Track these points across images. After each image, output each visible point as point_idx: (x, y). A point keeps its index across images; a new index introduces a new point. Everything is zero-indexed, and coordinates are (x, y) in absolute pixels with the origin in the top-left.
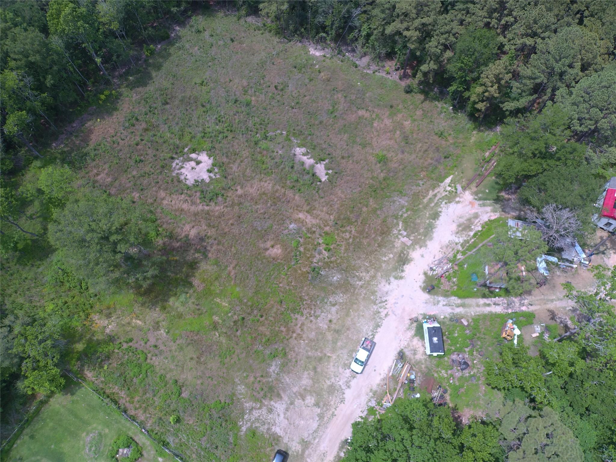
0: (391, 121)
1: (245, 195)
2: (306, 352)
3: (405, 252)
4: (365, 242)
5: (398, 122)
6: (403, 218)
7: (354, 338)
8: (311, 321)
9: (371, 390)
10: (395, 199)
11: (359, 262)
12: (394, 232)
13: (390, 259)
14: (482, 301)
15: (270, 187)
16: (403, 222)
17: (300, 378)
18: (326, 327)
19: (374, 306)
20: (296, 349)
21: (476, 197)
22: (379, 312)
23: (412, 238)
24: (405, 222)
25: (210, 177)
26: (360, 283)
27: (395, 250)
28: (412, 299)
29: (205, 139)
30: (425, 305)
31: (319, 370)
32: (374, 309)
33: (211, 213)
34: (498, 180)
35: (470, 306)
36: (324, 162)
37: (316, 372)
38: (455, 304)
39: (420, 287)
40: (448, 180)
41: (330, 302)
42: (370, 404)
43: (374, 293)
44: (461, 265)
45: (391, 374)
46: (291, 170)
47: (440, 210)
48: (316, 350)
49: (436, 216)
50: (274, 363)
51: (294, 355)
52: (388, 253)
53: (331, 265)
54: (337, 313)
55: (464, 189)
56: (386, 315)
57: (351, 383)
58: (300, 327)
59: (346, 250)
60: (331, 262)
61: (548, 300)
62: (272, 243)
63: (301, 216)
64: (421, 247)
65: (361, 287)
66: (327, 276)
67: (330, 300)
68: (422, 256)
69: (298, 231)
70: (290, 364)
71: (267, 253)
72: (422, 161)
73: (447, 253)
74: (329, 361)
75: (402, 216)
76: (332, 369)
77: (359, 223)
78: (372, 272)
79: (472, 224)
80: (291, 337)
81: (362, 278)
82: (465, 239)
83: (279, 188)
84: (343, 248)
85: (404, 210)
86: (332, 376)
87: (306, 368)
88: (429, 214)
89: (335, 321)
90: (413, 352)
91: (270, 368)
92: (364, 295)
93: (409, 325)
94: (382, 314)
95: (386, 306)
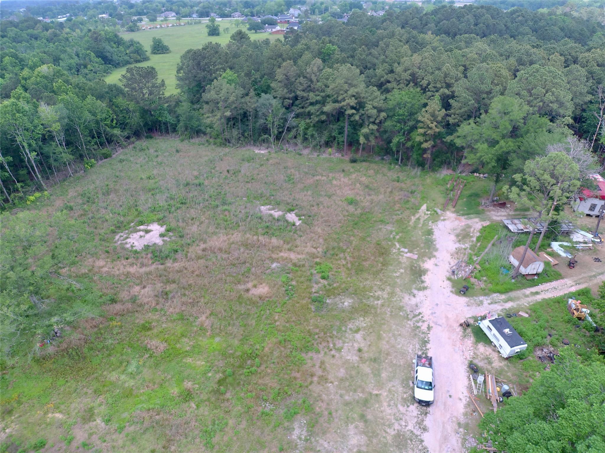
1: (210, 248)
2: (341, 396)
3: (416, 265)
4: (366, 264)
5: (355, 179)
6: (397, 239)
7: (402, 363)
8: (333, 356)
12: (394, 252)
13: (402, 273)
14: (528, 291)
15: (239, 237)
16: (398, 242)
17: (344, 437)
18: (357, 358)
19: (409, 322)
20: (324, 397)
21: (458, 214)
22: (418, 327)
23: (416, 253)
24: (401, 242)
25: (163, 241)
26: (379, 302)
27: (404, 265)
28: (449, 305)
30: (469, 308)
31: (369, 417)
32: (410, 324)
35: (518, 298)
36: (294, 212)
37: (366, 421)
38: (501, 300)
39: (451, 292)
40: (424, 207)
41: (351, 329)
43: (400, 309)
44: (482, 263)
48: (355, 391)
49: (429, 232)
50: (296, 425)
51: (324, 405)
52: (397, 269)
53: (336, 291)
54: (365, 339)
55: (443, 210)
56: (429, 328)
57: (425, 423)
58: (320, 367)
59: (348, 275)
60: (334, 289)
62: (254, 283)
63: (283, 254)
64: (430, 258)
65: (383, 306)
66: (335, 304)
67: (349, 327)
68: (436, 265)
69: (284, 270)
70: (322, 420)
71: (250, 294)
72: (391, 198)
74: (379, 402)
75: (394, 238)
76: (388, 411)
77: (352, 250)
78: (388, 289)
79: (469, 233)
80: (311, 383)
81: (378, 297)
82: (471, 244)
83: (250, 236)
84: (343, 274)
85: (394, 233)
86: (393, 421)
87: (348, 420)
88: (422, 232)
89: (366, 349)
90: (486, 361)
91: (291, 434)
92: (390, 314)
93: (464, 332)
94: (422, 328)
95: (424, 319)
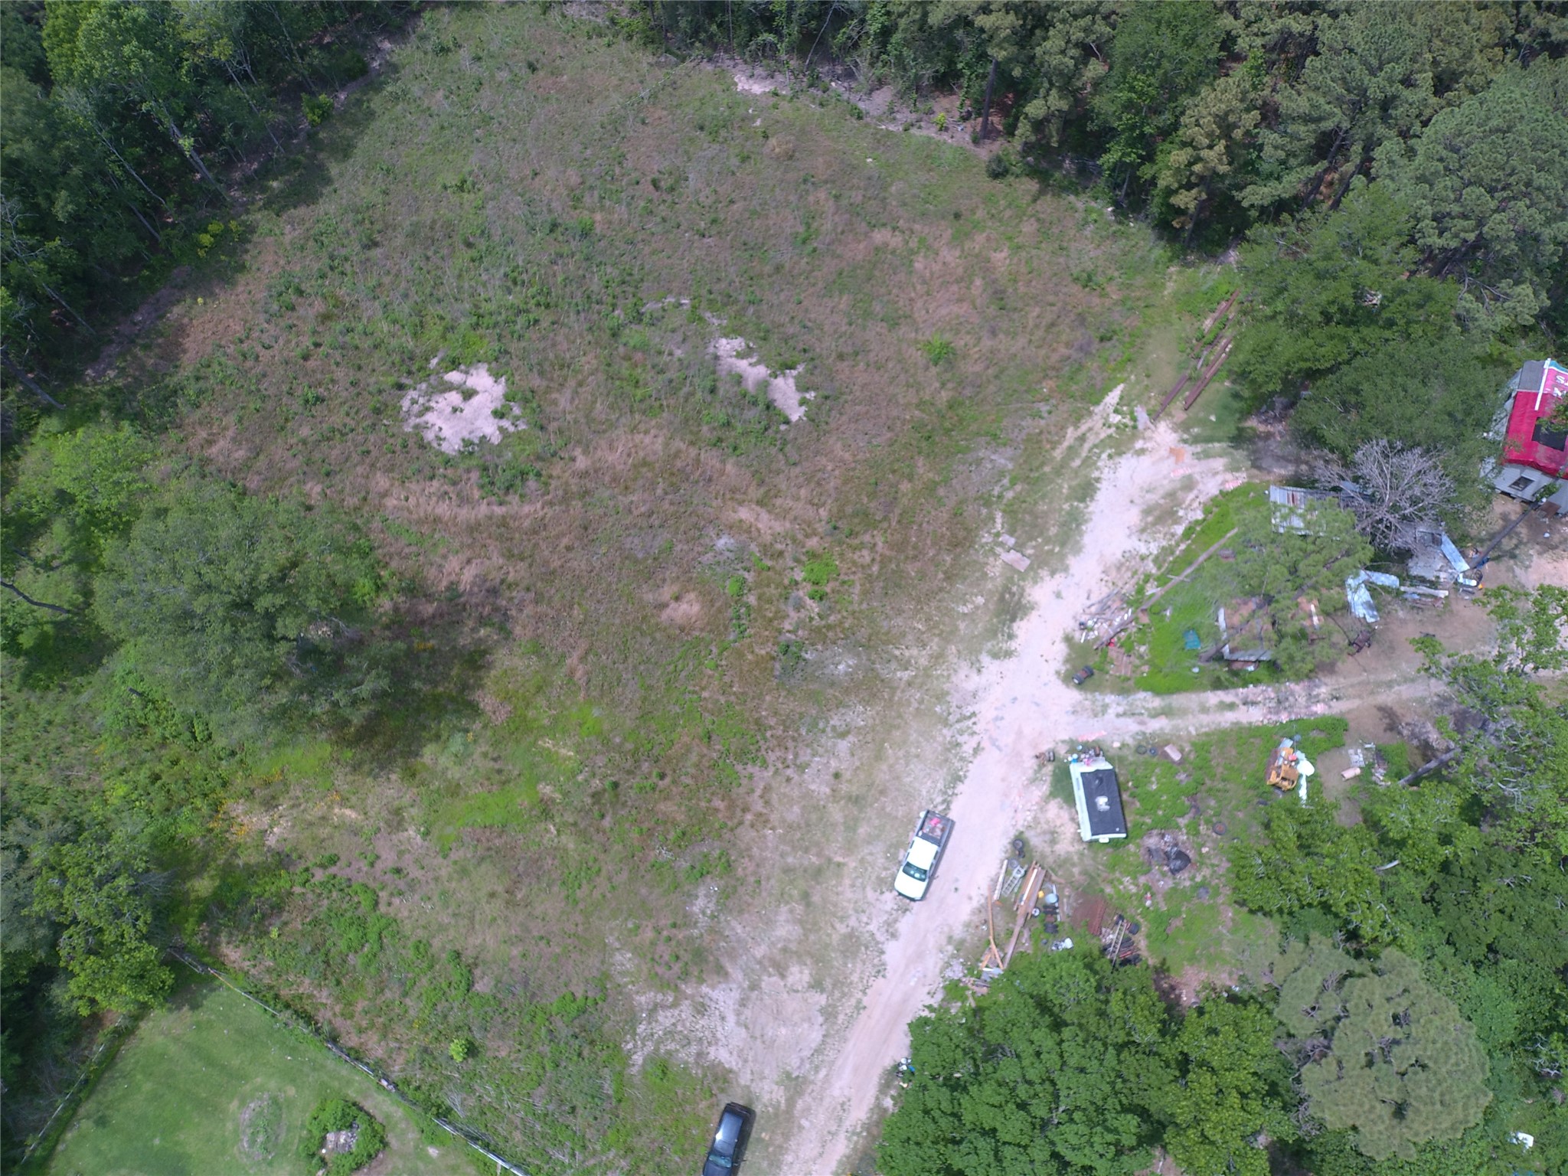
0: (958, 253)
1: (596, 471)
2: (782, 856)
3: (1014, 589)
4: (912, 569)
5: (977, 256)
6: (1005, 501)
7: (900, 814)
8: (788, 780)
9: (950, 939)
10: (981, 454)
11: (899, 621)
12: (984, 540)
13: (977, 608)
14: (1213, 698)
15: (659, 445)
16: (1004, 512)
17: (770, 923)
18: (828, 790)
19: (945, 731)
20: (755, 851)
21: (1185, 436)
22: (958, 745)
23: (1030, 551)
24: (1010, 512)
25: (501, 429)
26: (905, 675)
27: (990, 586)
28: (1037, 705)
29: (480, 331)
30: (1073, 718)
31: (816, 899)
32: (945, 737)
33: (511, 524)
34: (1238, 388)
35: (1183, 712)
36: (794, 373)
37: (808, 905)
38: (1147, 709)
39: (1058, 673)
40: (1113, 398)
41: (834, 728)
42: (949, 973)
43: (941, 697)
44: (1156, 611)
45: (996, 896)
46: (709, 398)
47: (1096, 474)
48: (807, 850)
49: (1087, 490)
50: (702, 891)
51: (751, 868)
52: (972, 594)
53: (830, 634)
54: (853, 755)
55: (1155, 416)
56: (977, 750)
57: (898, 925)
58: (761, 797)
59: (865, 593)
60: (829, 627)
61: (1379, 684)
62: (675, 588)
63: (744, 514)
64: (1053, 573)
65: (909, 684)
66: (821, 664)
67: (832, 722)
68: (1058, 595)
69: (740, 555)
70: (741, 890)
71: (665, 615)
72: (1043, 352)
73: (1120, 584)
74: (839, 876)
75: (1000, 497)
76: (849, 894)
77: (894, 524)
78: (934, 645)
79: (1179, 505)
80: (741, 823)
81: (909, 662)
82: (1164, 543)
83: (683, 446)
84: (857, 589)
85: (1006, 481)
86: (851, 912)
87: (782, 897)
88: (1070, 487)
89: (847, 775)
90: (1048, 837)
91: (692, 904)
92: (916, 705)
93: (1036, 772)
94: (965, 748)
95: (975, 728)
